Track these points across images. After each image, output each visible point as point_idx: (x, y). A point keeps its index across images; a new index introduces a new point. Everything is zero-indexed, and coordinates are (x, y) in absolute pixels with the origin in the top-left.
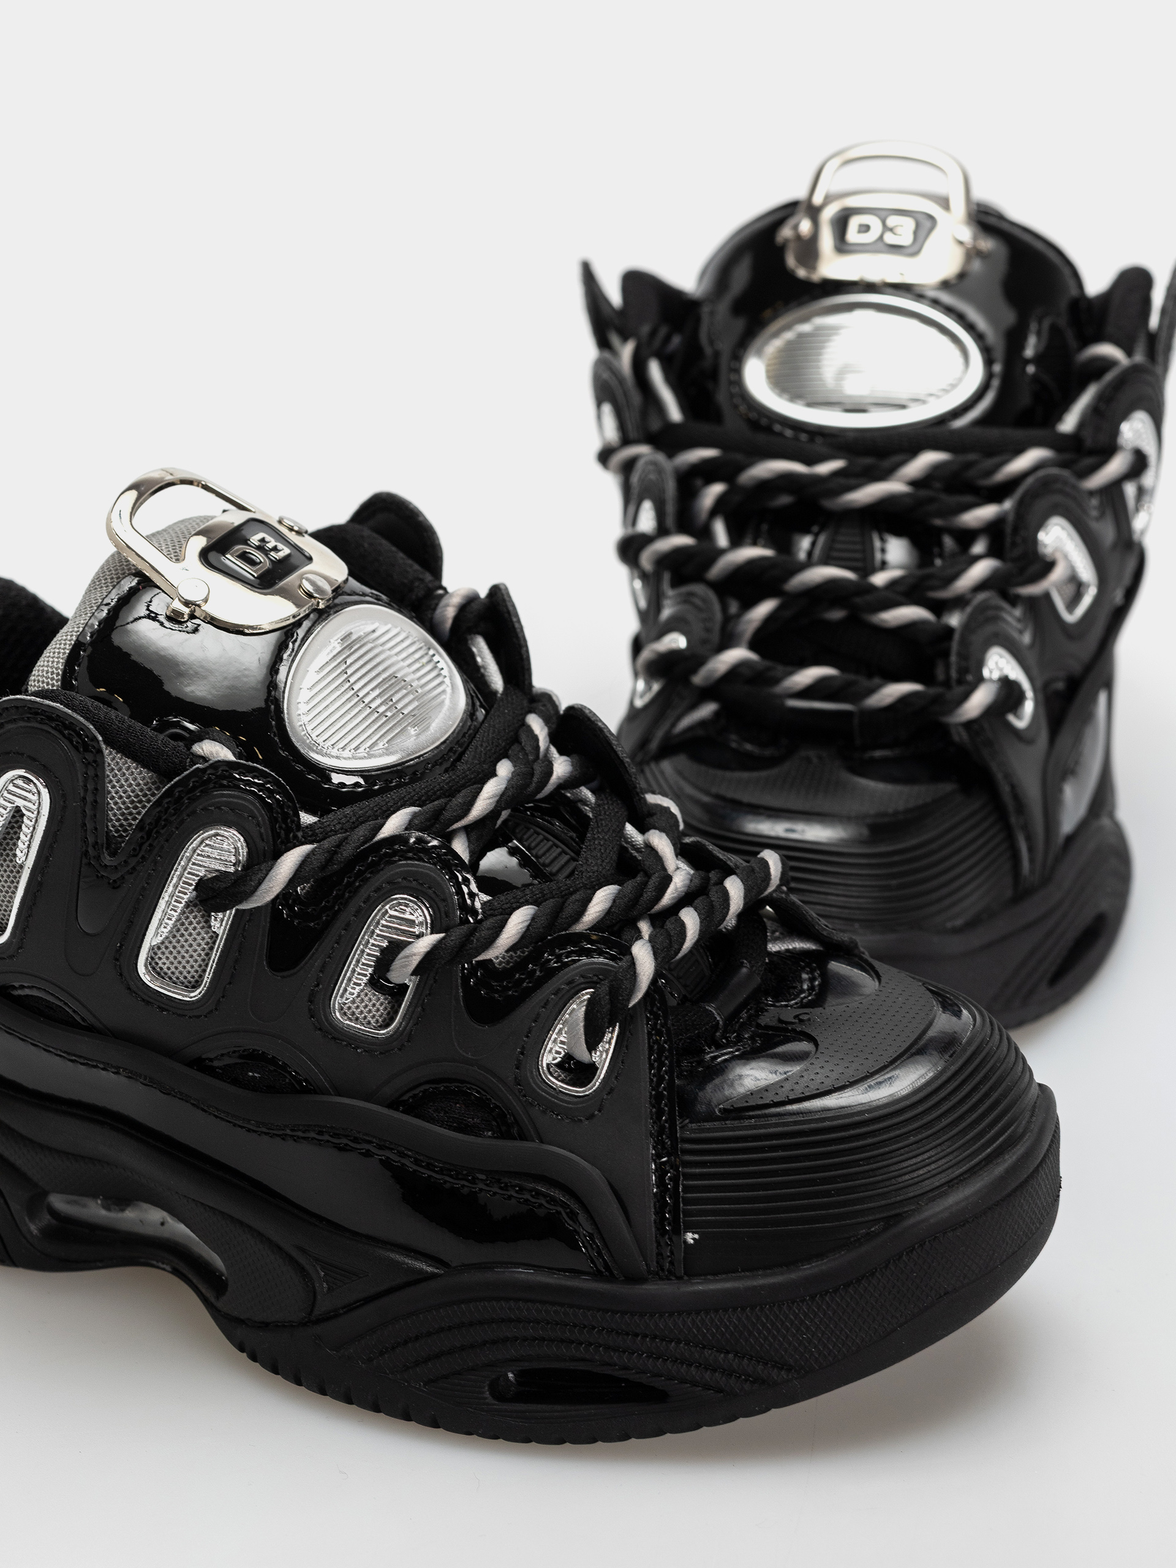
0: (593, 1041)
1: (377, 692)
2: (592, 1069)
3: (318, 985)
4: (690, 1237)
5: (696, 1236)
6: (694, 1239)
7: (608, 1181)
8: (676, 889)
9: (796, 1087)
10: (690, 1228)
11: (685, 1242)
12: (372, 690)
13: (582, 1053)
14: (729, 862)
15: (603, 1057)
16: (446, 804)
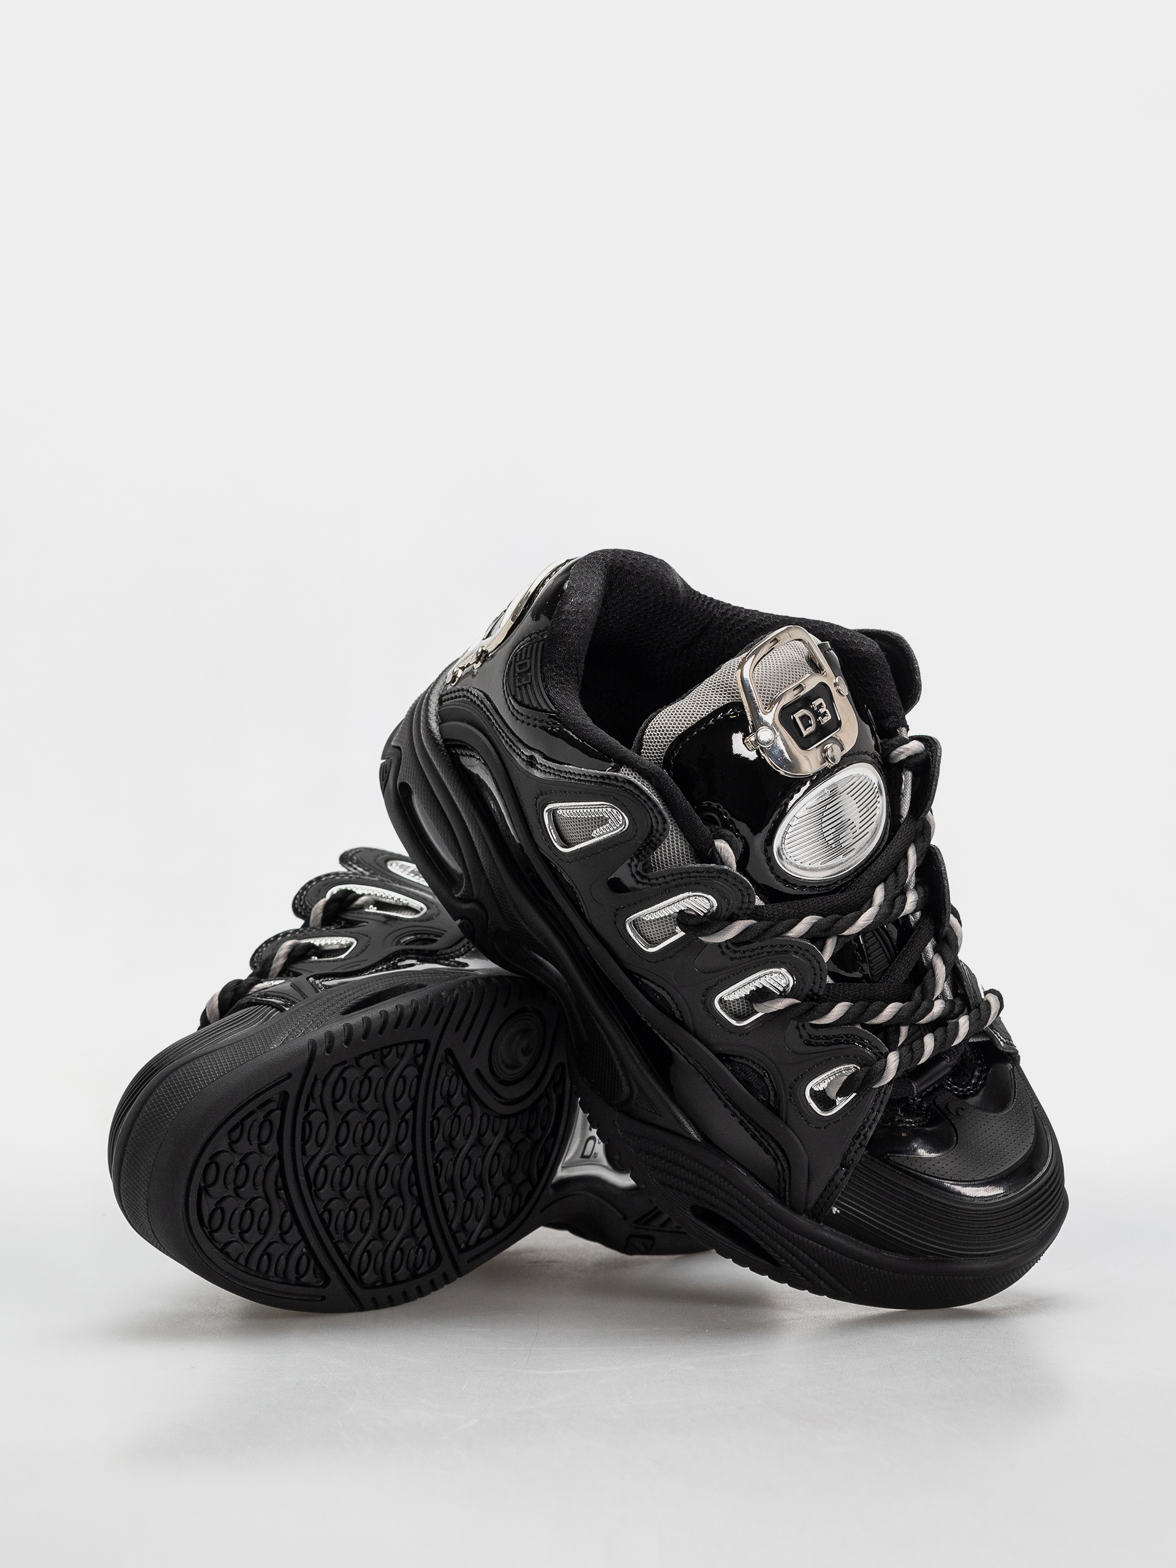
0: (842, 1093)
1: (834, 830)
2: (833, 1104)
3: (715, 986)
4: (835, 1210)
5: (838, 1212)
6: (836, 1212)
7: (809, 1164)
8: (932, 1017)
9: (932, 1167)
10: (838, 1205)
11: (831, 1211)
12: (831, 828)
13: (832, 1094)
14: (970, 999)
15: (841, 1103)
16: (839, 919)
